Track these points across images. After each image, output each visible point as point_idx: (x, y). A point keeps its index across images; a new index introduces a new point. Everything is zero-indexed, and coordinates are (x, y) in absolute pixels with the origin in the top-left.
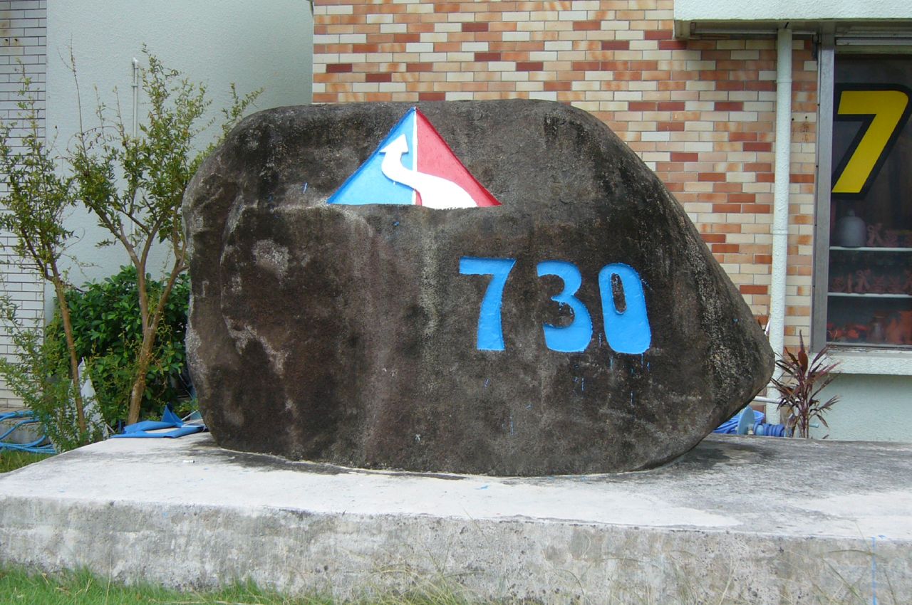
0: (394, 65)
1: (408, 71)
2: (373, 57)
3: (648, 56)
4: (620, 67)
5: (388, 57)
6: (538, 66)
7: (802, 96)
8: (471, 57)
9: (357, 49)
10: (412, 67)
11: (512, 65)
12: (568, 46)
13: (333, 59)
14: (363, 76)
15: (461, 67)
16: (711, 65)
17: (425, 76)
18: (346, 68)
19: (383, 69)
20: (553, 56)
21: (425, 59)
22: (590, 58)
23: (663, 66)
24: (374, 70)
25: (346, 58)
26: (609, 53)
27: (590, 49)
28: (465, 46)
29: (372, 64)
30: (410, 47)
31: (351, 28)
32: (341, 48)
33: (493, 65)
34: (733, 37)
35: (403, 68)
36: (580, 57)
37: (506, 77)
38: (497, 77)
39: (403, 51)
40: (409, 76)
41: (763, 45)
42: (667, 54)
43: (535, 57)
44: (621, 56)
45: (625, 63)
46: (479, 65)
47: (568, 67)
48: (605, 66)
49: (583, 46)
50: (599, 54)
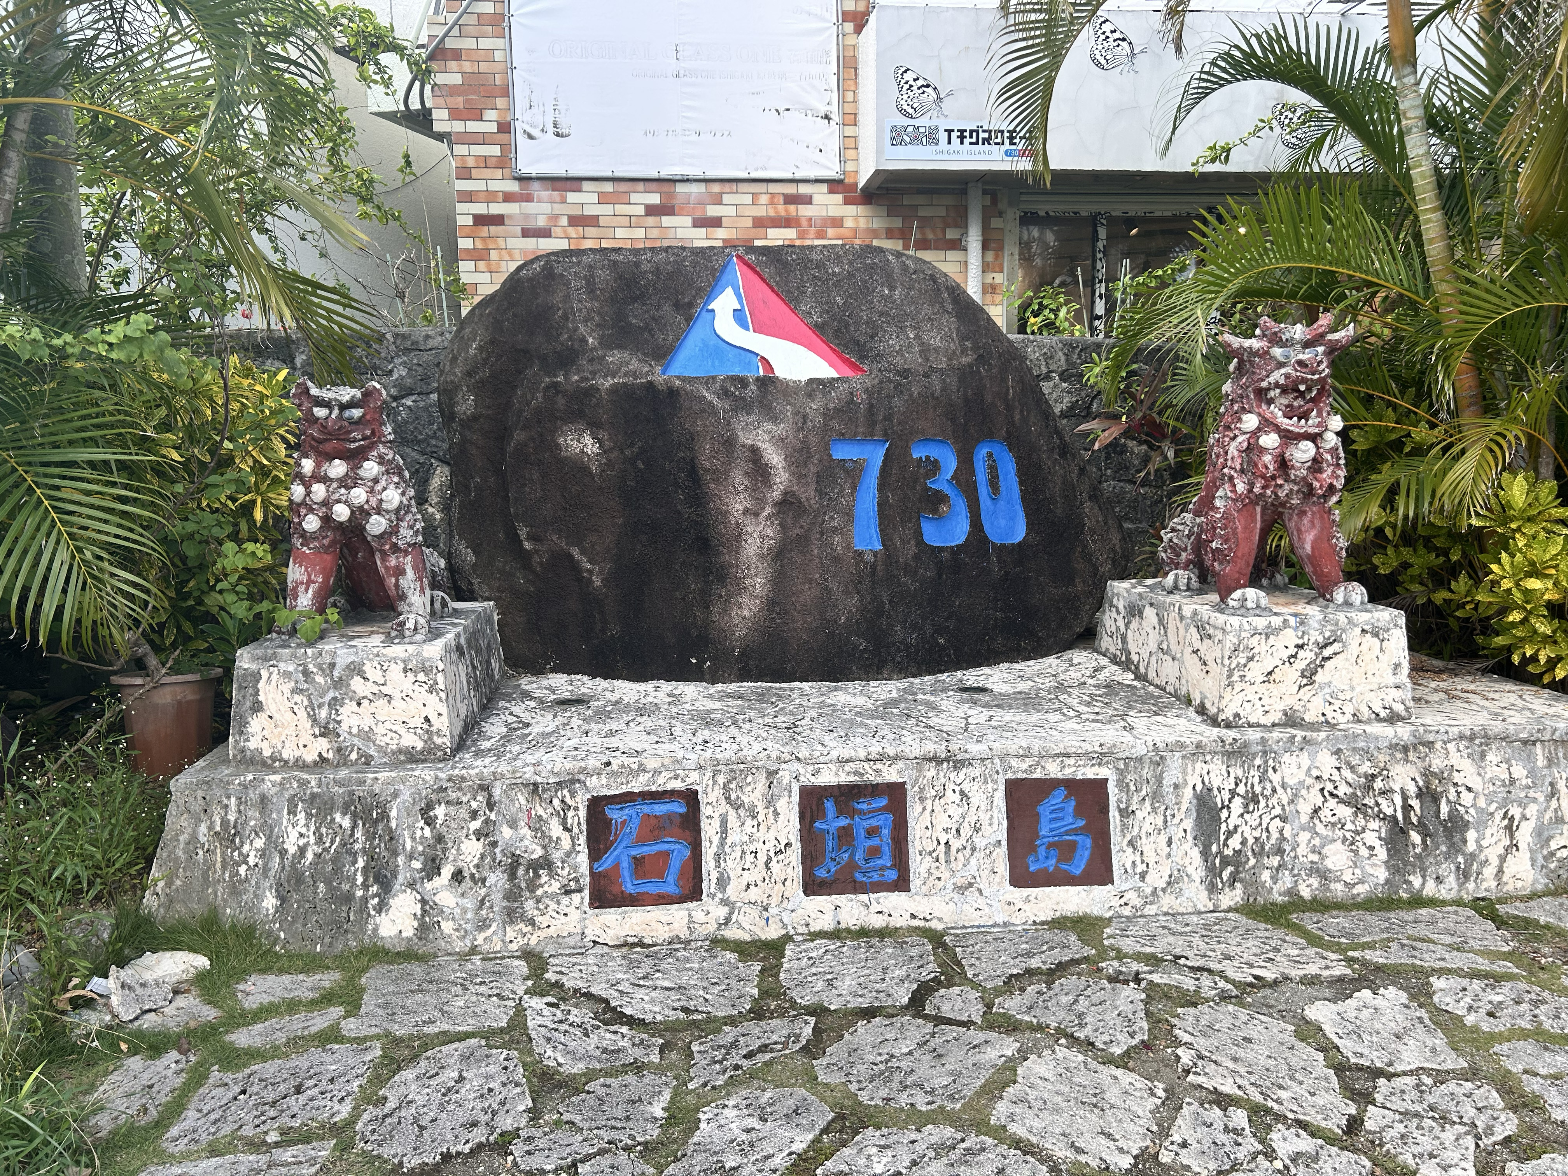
0: (554, 218)
1: (571, 224)
2: (530, 208)
3: (834, 212)
4: (804, 223)
5: (546, 208)
6: (717, 222)
7: (990, 256)
8: (641, 211)
9: (508, 198)
10: (576, 221)
11: (688, 221)
12: (748, 199)
13: (480, 209)
14: (518, 230)
15: (631, 222)
16: (897, 223)
17: (591, 231)
18: (498, 220)
19: (541, 222)
20: (731, 211)
21: (589, 211)
22: (771, 213)
23: (849, 223)
24: (531, 224)
25: (496, 209)
26: (792, 208)
27: (772, 203)
28: (635, 198)
29: (527, 216)
30: (572, 197)
31: (499, 173)
32: (490, 197)
33: (666, 221)
34: (920, 192)
35: (564, 221)
36: (761, 212)
37: (681, 233)
38: (671, 234)
39: (564, 201)
40: (572, 232)
41: (949, 200)
42: (852, 209)
43: (713, 211)
44: (805, 211)
45: (810, 219)
46: (651, 221)
47: (749, 223)
48: (786, 222)
49: (764, 199)
50: (781, 210)
